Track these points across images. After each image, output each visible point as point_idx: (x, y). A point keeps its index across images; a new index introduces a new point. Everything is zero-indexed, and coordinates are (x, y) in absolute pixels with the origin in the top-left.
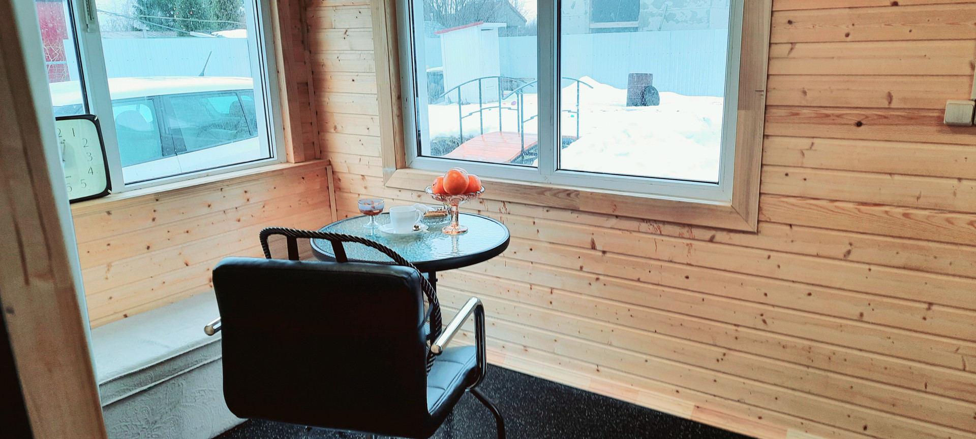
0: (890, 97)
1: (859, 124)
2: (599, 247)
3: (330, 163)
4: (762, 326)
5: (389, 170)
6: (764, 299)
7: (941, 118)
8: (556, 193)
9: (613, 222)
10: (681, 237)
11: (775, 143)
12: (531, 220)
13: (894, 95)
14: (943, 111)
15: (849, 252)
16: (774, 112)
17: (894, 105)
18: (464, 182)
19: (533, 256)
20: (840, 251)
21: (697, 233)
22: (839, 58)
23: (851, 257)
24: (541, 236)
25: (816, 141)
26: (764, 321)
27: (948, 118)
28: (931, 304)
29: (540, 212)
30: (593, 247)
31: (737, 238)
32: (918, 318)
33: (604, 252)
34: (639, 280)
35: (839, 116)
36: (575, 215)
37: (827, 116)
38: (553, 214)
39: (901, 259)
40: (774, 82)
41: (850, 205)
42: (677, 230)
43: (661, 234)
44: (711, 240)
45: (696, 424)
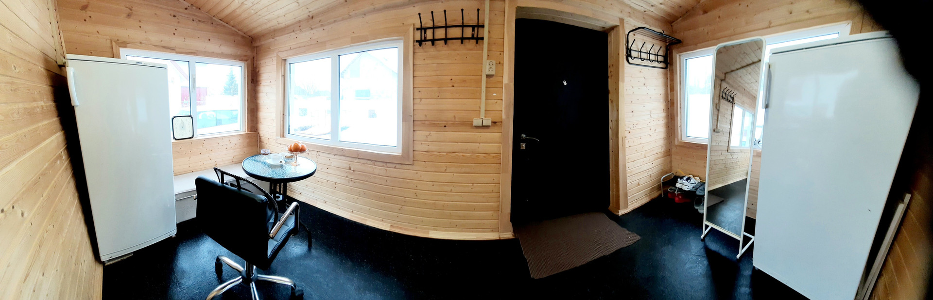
0: (455, 117)
1: (445, 126)
2: (352, 169)
3: (259, 133)
4: (416, 197)
5: (278, 137)
6: (416, 188)
7: (472, 124)
8: (338, 150)
9: (357, 160)
10: (383, 166)
11: (418, 133)
12: (328, 159)
13: (456, 116)
14: (473, 122)
15: (446, 170)
16: (416, 122)
17: (457, 120)
18: (299, 148)
19: (328, 171)
20: (443, 169)
21: (388, 165)
22: (437, 104)
23: (447, 171)
24: (332, 164)
25: (431, 132)
26: (416, 195)
27: (475, 124)
28: (473, 184)
29: (332, 156)
30: (350, 169)
31: (405, 167)
32: (470, 188)
33: (354, 171)
34: (367, 181)
35: (438, 124)
36: (345, 158)
37: (434, 124)
38: (336, 157)
39: (463, 170)
40: (416, 112)
41: (445, 154)
42: (382, 164)
43: (375, 165)
44: (395, 168)
45: (391, 232)
